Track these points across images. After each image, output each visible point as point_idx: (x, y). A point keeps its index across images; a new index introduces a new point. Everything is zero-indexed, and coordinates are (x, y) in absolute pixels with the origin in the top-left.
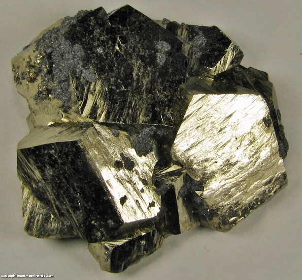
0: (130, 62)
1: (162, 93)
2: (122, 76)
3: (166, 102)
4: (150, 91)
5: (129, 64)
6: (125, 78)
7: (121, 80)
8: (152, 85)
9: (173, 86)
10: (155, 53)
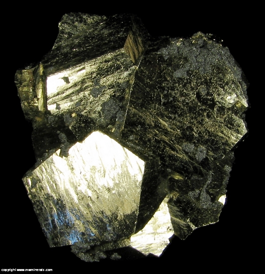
0: (188, 115)
1: (154, 138)
2: (176, 103)
3: (145, 139)
4: (157, 126)
5: (186, 114)
6: (173, 106)
7: (171, 101)
8: (163, 130)
9: (160, 151)
10: (194, 143)
